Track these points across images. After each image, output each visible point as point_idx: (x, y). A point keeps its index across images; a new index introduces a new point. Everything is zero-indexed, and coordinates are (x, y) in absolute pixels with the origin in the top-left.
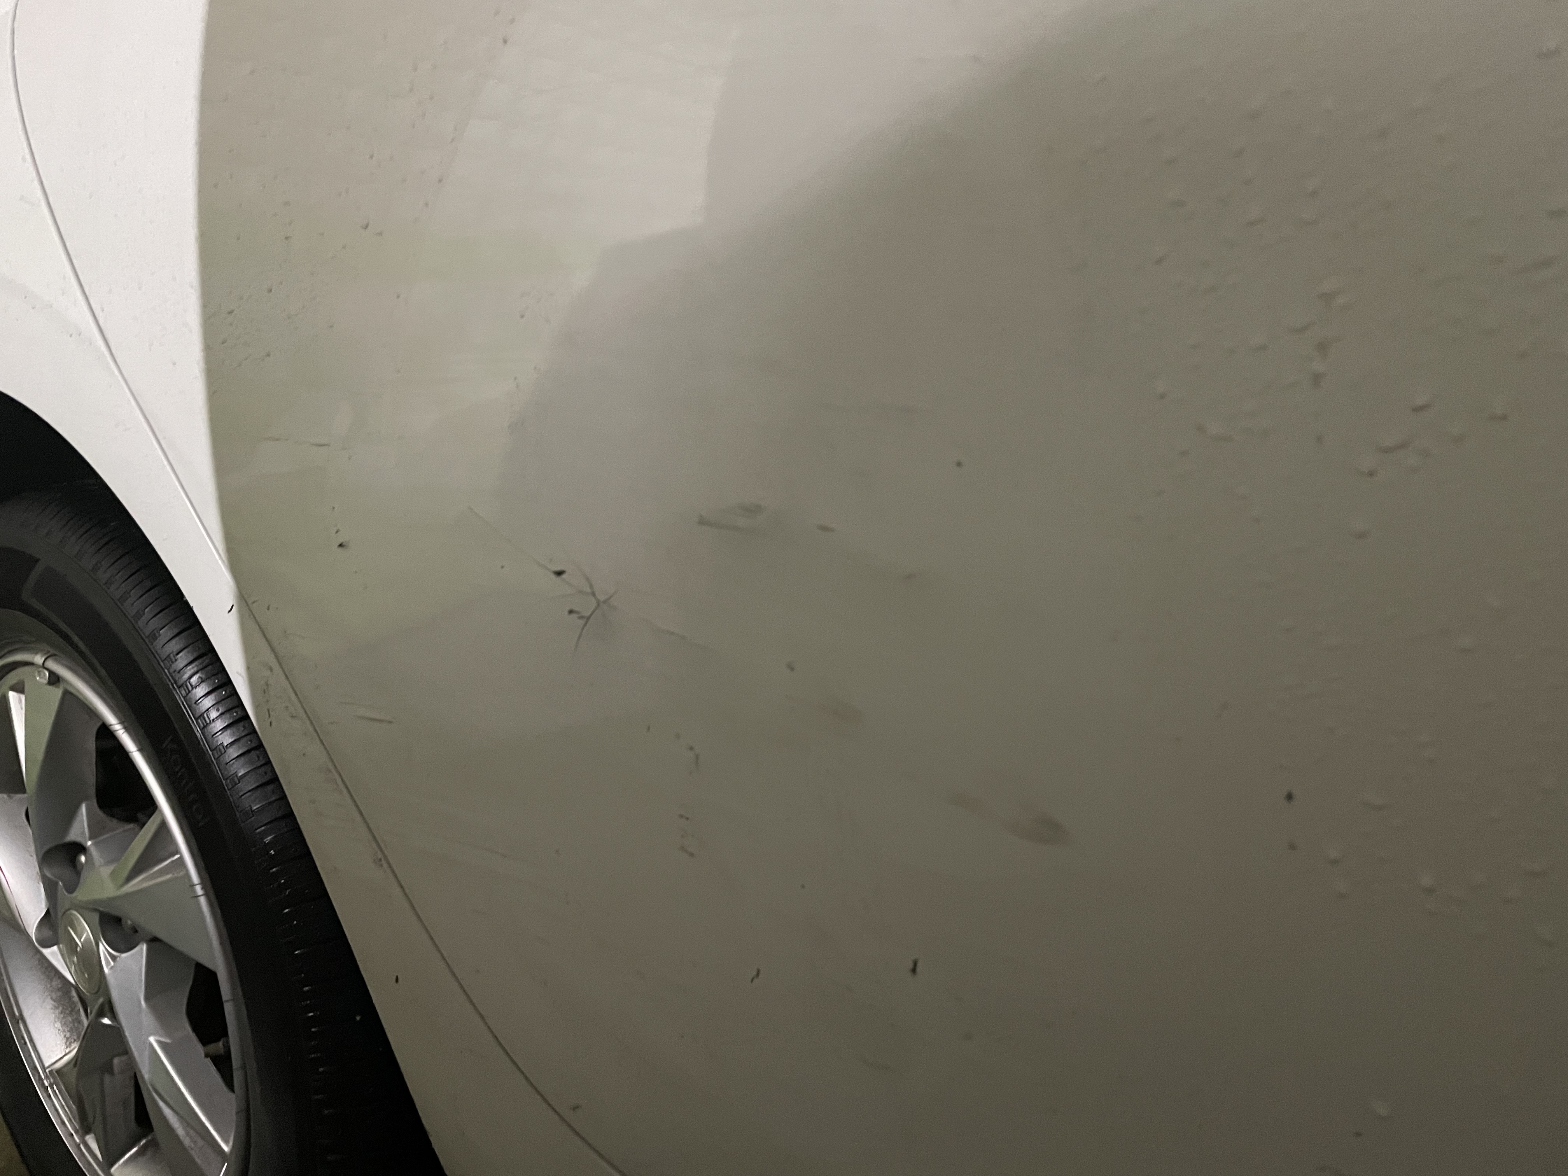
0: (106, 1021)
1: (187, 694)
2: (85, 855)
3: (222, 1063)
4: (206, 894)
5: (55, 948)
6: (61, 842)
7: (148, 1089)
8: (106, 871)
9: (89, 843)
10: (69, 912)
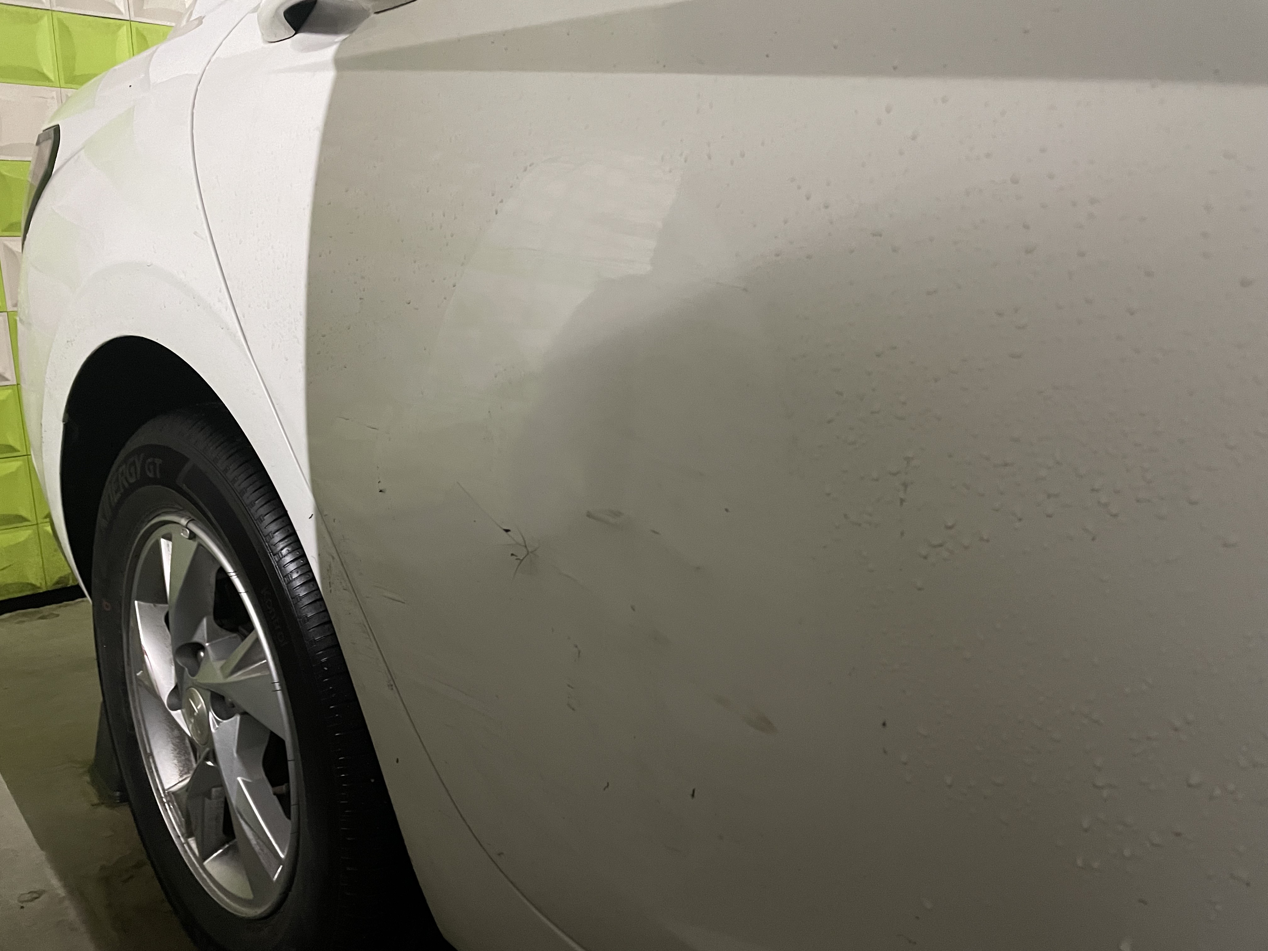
0: (210, 763)
1: (279, 560)
2: (204, 652)
3: (284, 800)
4: (282, 690)
5: (179, 711)
6: (189, 642)
7: (234, 811)
8: (218, 665)
9: (207, 644)
10: (190, 689)
